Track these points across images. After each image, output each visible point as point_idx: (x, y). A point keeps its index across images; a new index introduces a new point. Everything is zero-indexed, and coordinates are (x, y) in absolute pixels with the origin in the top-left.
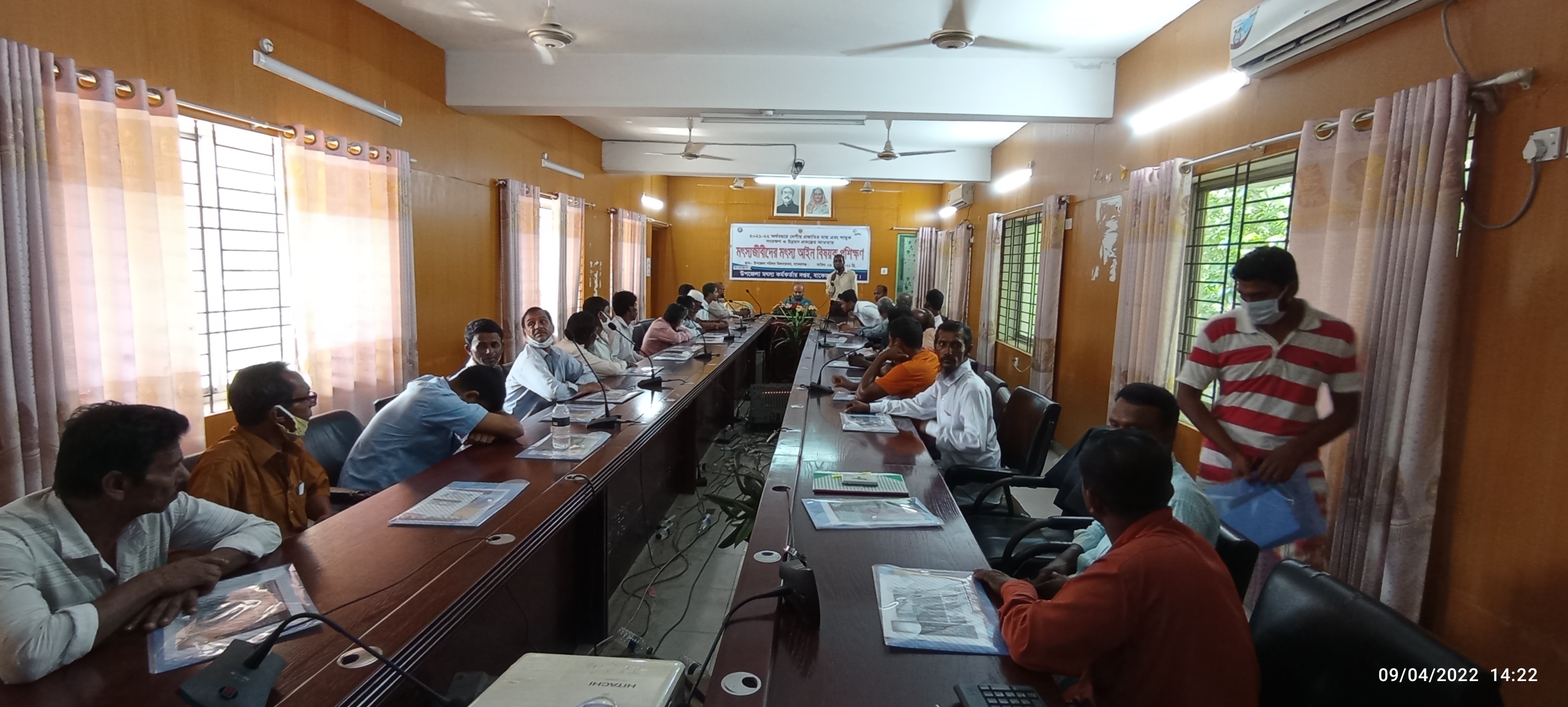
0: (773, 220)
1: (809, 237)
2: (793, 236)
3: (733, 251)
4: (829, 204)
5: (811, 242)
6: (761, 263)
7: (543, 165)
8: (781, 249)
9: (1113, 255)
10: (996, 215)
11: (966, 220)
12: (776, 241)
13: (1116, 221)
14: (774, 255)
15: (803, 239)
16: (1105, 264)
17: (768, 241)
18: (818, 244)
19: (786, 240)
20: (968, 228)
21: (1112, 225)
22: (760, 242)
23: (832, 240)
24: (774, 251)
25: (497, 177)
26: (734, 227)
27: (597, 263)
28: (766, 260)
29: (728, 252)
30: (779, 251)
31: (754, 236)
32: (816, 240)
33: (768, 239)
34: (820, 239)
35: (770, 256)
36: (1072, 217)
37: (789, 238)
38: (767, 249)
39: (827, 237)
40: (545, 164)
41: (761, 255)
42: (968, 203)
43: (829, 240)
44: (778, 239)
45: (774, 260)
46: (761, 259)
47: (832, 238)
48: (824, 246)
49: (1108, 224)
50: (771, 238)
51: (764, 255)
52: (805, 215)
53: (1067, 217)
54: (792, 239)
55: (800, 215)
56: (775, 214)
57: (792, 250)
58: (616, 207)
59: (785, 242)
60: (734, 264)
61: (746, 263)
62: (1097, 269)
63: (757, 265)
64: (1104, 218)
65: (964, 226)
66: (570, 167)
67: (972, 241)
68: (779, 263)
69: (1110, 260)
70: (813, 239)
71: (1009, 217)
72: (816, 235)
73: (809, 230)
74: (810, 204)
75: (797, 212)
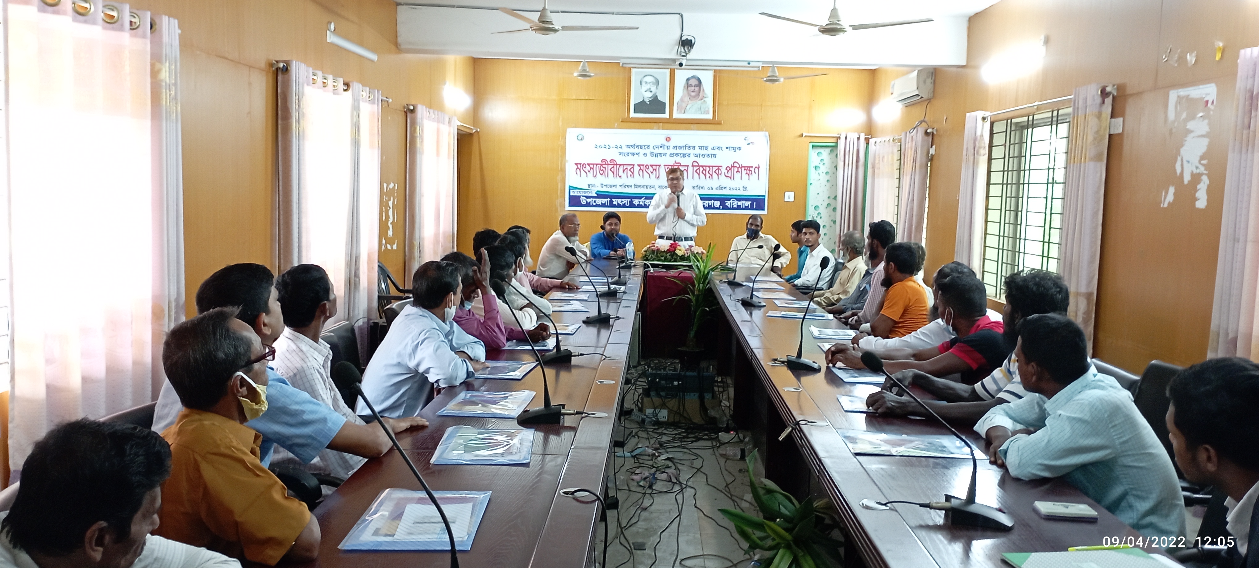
0: (628, 123)
1: (680, 148)
2: (657, 147)
3: (570, 168)
4: (710, 100)
5: (684, 155)
6: (611, 186)
7: (328, 41)
8: (639, 165)
9: (1202, 169)
10: (980, 114)
11: (921, 122)
12: (633, 154)
13: (1206, 121)
14: (629, 173)
15: (672, 151)
16: (1186, 182)
17: (620, 154)
18: (693, 158)
19: (648, 151)
20: (927, 133)
21: (1199, 126)
22: (609, 155)
23: (714, 152)
24: (629, 169)
25: (274, 58)
26: (572, 133)
27: (391, 186)
28: (618, 181)
29: (563, 170)
30: (637, 168)
31: (601, 147)
32: (691, 152)
33: (621, 151)
34: (697, 151)
35: (624, 175)
36: (1123, 115)
37: (651, 150)
38: (620, 165)
39: (706, 148)
40: (331, 38)
41: (610, 173)
42: (925, 97)
43: (710, 151)
44: (636, 150)
45: (630, 181)
46: (611, 179)
47: (714, 148)
48: (702, 161)
49: (1190, 125)
50: (625, 150)
51: (616, 174)
52: (676, 115)
53: (1113, 116)
54: (657, 151)
55: (666, 115)
56: (632, 115)
57: (655, 167)
58: (413, 103)
59: (645, 155)
60: (571, 188)
61: (589, 186)
62: (1172, 190)
63: (605, 189)
64: (1184, 115)
65: (921, 130)
66: (361, 44)
67: (932, 151)
68: (636, 186)
69: (1196, 178)
70: (687, 151)
71: (1001, 117)
72: (691, 145)
73: (680, 137)
74: (682, 100)
75: (663, 112)
